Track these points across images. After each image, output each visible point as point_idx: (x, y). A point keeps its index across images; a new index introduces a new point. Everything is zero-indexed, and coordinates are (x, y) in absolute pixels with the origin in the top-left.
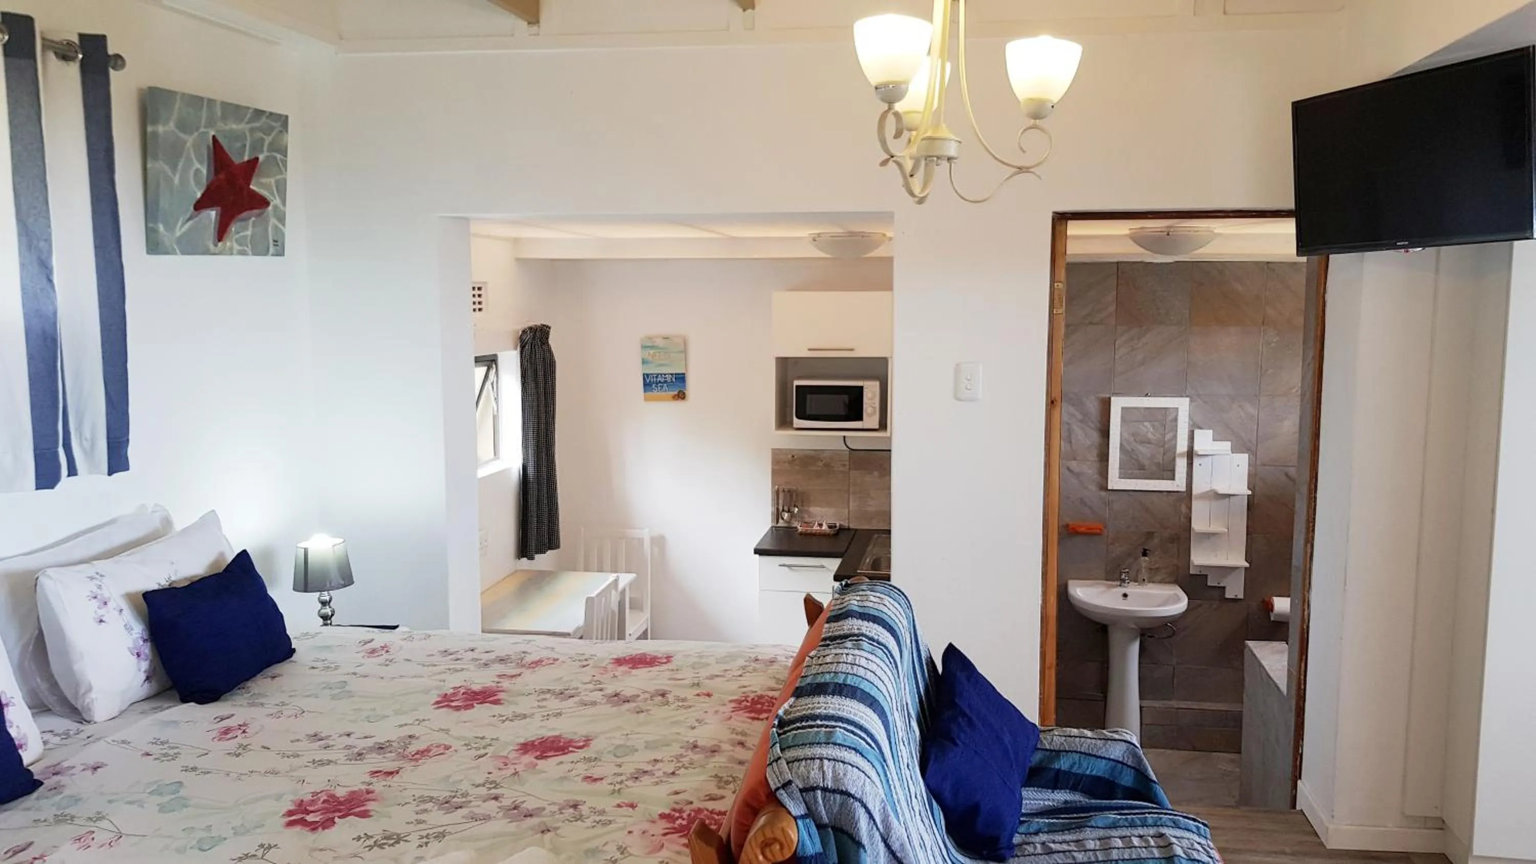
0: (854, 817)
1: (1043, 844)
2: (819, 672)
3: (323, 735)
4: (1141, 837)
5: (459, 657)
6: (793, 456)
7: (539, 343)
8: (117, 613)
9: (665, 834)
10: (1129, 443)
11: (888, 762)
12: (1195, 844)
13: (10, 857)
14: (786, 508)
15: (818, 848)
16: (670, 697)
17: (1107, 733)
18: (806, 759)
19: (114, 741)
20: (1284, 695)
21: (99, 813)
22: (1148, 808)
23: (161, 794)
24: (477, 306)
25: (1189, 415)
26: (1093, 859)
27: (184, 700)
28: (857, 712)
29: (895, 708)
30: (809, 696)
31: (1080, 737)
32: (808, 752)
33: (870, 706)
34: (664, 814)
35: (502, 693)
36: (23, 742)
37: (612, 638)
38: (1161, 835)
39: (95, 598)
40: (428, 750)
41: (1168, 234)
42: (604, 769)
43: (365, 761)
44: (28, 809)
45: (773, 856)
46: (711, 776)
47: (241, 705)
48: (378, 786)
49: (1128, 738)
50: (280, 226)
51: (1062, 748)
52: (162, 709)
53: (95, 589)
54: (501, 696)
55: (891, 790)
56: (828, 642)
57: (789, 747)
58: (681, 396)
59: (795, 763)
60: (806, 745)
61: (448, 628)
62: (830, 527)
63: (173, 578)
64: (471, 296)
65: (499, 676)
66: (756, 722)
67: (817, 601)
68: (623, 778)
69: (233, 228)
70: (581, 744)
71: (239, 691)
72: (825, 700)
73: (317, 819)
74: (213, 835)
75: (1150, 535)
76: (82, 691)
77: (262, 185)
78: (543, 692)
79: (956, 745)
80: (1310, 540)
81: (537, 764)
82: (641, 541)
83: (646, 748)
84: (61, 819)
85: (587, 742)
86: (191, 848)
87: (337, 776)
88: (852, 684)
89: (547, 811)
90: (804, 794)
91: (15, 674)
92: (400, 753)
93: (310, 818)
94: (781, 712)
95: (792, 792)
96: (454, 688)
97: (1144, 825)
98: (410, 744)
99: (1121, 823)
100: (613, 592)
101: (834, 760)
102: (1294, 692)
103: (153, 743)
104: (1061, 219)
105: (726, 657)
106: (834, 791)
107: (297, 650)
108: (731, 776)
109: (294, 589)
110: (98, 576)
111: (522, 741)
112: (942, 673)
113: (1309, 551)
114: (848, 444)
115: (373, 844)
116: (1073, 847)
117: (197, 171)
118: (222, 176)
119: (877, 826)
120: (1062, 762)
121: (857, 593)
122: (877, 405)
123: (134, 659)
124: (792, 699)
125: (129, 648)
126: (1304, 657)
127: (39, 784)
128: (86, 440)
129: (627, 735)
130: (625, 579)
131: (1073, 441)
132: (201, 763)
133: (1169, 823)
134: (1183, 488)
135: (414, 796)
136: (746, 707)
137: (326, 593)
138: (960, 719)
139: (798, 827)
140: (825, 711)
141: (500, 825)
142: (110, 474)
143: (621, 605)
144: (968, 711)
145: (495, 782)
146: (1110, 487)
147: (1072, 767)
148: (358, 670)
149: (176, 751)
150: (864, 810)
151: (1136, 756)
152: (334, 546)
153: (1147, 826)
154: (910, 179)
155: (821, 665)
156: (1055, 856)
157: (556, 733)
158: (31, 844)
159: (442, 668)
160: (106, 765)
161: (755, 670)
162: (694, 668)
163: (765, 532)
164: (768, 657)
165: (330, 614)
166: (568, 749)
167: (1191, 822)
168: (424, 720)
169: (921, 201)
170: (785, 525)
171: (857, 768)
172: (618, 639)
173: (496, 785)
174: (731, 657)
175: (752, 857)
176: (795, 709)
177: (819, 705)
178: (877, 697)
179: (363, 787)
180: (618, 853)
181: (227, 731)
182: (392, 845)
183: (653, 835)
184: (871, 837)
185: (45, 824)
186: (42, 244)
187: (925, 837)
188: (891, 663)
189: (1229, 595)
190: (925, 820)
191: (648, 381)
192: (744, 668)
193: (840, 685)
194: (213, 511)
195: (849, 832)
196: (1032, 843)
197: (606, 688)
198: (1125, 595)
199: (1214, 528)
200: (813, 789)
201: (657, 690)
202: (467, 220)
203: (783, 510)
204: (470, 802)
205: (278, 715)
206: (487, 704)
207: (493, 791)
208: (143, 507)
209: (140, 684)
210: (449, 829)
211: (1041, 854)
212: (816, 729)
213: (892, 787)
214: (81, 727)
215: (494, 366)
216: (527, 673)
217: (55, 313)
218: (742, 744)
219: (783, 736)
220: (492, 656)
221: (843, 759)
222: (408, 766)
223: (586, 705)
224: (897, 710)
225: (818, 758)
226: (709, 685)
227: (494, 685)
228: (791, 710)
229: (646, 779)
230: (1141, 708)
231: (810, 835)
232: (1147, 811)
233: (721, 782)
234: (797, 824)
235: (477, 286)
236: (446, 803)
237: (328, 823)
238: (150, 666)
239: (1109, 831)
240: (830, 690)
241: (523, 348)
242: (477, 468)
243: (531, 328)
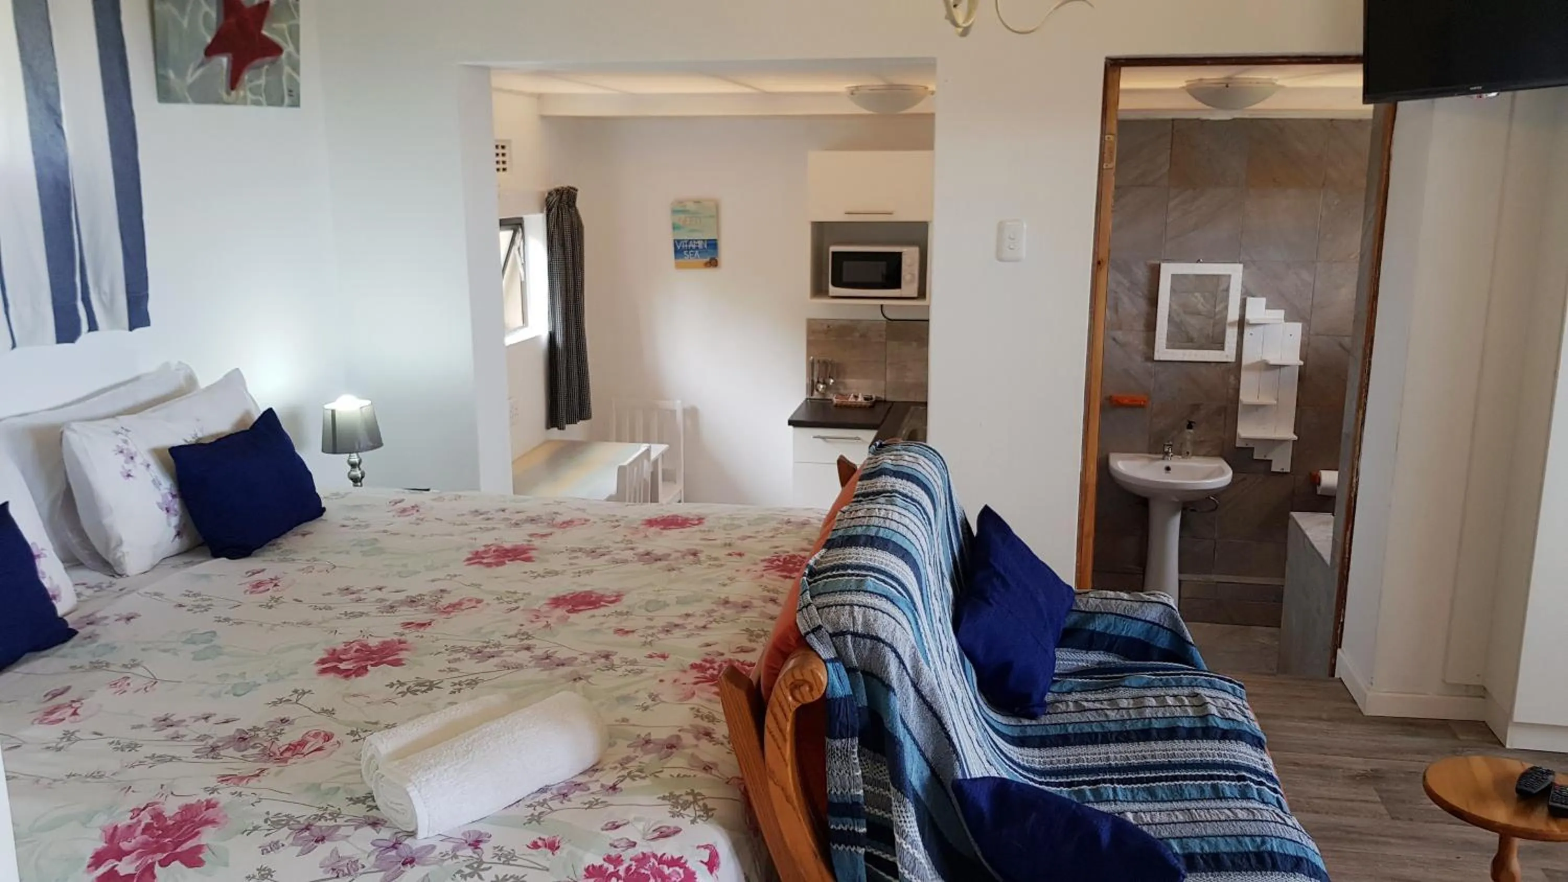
0: (883, 662)
1: (1076, 702)
2: (851, 525)
3: (355, 589)
4: (1175, 696)
5: (491, 516)
6: (828, 327)
7: (566, 206)
8: (143, 468)
9: (696, 683)
10: (1178, 315)
11: (919, 611)
12: (1231, 704)
13: (49, 700)
14: (821, 380)
15: (848, 691)
16: (702, 557)
17: (1144, 596)
18: (836, 605)
19: (146, 593)
20: (1327, 565)
21: (134, 660)
22: (1183, 669)
23: (194, 643)
24: (501, 166)
25: (1243, 282)
26: (1126, 717)
27: (216, 555)
28: (888, 562)
29: (928, 563)
30: (840, 547)
31: (1116, 599)
32: (839, 598)
33: (902, 558)
34: (695, 664)
35: (533, 551)
36: (56, 593)
37: (645, 501)
38: (1196, 695)
39: (121, 452)
40: (460, 604)
41: (1227, 86)
42: (637, 622)
43: (396, 614)
44: (63, 656)
45: (803, 697)
46: (744, 630)
47: (271, 561)
48: (411, 636)
49: (1165, 600)
50: (294, 75)
51: (1097, 610)
52: (192, 563)
53: (121, 444)
54: (533, 554)
55: (922, 639)
56: (860, 498)
57: (820, 594)
58: (713, 263)
59: (825, 609)
60: (836, 592)
61: (478, 489)
62: (866, 399)
63: (200, 435)
64: (494, 155)
65: (531, 535)
66: (788, 580)
67: (851, 463)
68: (655, 631)
69: (246, 76)
70: (613, 598)
71: (271, 548)
72: (856, 551)
73: (350, 667)
74: (247, 681)
75: (1196, 407)
76: (113, 545)
77: (273, 30)
78: (574, 551)
79: (990, 604)
80: (1362, 406)
81: (569, 617)
82: (673, 412)
83: (677, 603)
84: (96, 666)
85: (618, 598)
86: (226, 693)
87: (368, 628)
88: (885, 536)
89: (579, 661)
90: (834, 638)
91: (45, 527)
92: (431, 606)
93: (342, 666)
94: (811, 562)
95: (822, 637)
96: (485, 546)
97: (1179, 685)
98: (441, 597)
99: (1156, 683)
100: (645, 462)
101: (865, 606)
102: (1338, 560)
103: (186, 595)
104: (1114, 65)
105: (759, 519)
106: (863, 636)
107: (327, 509)
108: (763, 630)
109: (323, 451)
110: (123, 431)
111: (553, 595)
112: (977, 534)
113: (1361, 417)
114: (887, 315)
115: (405, 690)
116: (1106, 705)
117: (206, 15)
118: (232, 20)
119: (907, 671)
120: (1097, 623)
121: (892, 453)
122: (916, 272)
123: (164, 514)
124: (824, 550)
125: (158, 504)
126: (1350, 526)
127: (72, 633)
128: (105, 293)
129: (659, 591)
130: (657, 450)
131: (1120, 310)
132: (231, 614)
133: (1204, 684)
134: (1232, 359)
135: (446, 646)
136: (778, 566)
137: (355, 454)
138: (995, 580)
139: (828, 672)
140: (856, 561)
141: (533, 673)
142: (131, 329)
143: (654, 475)
144: (1002, 572)
145: (527, 634)
146: (1156, 358)
147: (1107, 627)
148: (388, 528)
149: (209, 602)
150: (894, 654)
151: (1172, 617)
152: (361, 408)
153: (1182, 686)
154: (954, 10)
155: (853, 519)
156: (1088, 714)
157: (588, 589)
158: (69, 688)
159: (472, 527)
160: (140, 616)
161: (787, 532)
162: (725, 529)
163: (799, 404)
164: (801, 519)
165: (360, 476)
166: (599, 603)
167: (1227, 683)
168: (455, 576)
169: (965, 32)
170: (819, 397)
171: (888, 614)
172: (651, 502)
173: (528, 637)
174: (762, 520)
175: (782, 698)
176: (826, 560)
177: (851, 556)
178: (910, 550)
179: (396, 638)
180: (650, 700)
181: (259, 585)
182: (425, 691)
183: (684, 684)
184: (901, 681)
185: (80, 670)
186: (50, 89)
187: (956, 688)
188: (924, 519)
189: (1275, 468)
190: (956, 672)
191: (679, 247)
192: (776, 529)
193: (872, 537)
194: (237, 369)
195: (880, 676)
196: (1066, 701)
197: (637, 548)
198: (1168, 469)
199: (1264, 400)
200: (843, 634)
201: (688, 550)
202: (487, 69)
203: (818, 382)
204: (502, 652)
205: (309, 570)
206: (518, 562)
207: (525, 642)
208: (167, 365)
209: (171, 539)
210: (481, 676)
211: (1073, 712)
212: (846, 578)
213: (923, 635)
214: (114, 580)
215: (520, 230)
216: (558, 533)
217: (66, 162)
218: (773, 600)
219: (813, 584)
220: (523, 516)
221: (873, 606)
222: (440, 618)
223: (617, 563)
224: (930, 564)
225: (848, 605)
226: (741, 546)
227: (525, 543)
228: (822, 560)
229: (677, 633)
230: (1180, 582)
231: (839, 678)
232: (1182, 672)
233: (751, 635)
234: (826, 667)
235: (500, 144)
236: (479, 652)
237: (360, 671)
238: (180, 521)
239: (1142, 690)
240: (861, 542)
241: (549, 211)
242: (504, 336)
243: (557, 191)
